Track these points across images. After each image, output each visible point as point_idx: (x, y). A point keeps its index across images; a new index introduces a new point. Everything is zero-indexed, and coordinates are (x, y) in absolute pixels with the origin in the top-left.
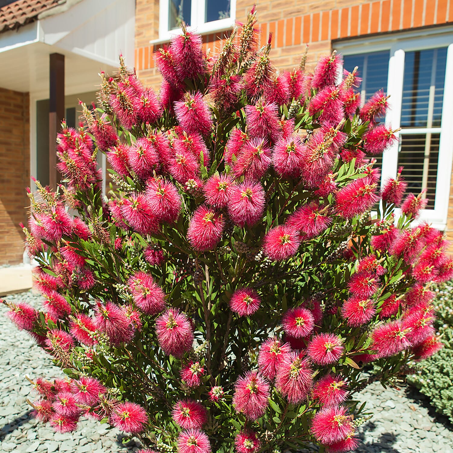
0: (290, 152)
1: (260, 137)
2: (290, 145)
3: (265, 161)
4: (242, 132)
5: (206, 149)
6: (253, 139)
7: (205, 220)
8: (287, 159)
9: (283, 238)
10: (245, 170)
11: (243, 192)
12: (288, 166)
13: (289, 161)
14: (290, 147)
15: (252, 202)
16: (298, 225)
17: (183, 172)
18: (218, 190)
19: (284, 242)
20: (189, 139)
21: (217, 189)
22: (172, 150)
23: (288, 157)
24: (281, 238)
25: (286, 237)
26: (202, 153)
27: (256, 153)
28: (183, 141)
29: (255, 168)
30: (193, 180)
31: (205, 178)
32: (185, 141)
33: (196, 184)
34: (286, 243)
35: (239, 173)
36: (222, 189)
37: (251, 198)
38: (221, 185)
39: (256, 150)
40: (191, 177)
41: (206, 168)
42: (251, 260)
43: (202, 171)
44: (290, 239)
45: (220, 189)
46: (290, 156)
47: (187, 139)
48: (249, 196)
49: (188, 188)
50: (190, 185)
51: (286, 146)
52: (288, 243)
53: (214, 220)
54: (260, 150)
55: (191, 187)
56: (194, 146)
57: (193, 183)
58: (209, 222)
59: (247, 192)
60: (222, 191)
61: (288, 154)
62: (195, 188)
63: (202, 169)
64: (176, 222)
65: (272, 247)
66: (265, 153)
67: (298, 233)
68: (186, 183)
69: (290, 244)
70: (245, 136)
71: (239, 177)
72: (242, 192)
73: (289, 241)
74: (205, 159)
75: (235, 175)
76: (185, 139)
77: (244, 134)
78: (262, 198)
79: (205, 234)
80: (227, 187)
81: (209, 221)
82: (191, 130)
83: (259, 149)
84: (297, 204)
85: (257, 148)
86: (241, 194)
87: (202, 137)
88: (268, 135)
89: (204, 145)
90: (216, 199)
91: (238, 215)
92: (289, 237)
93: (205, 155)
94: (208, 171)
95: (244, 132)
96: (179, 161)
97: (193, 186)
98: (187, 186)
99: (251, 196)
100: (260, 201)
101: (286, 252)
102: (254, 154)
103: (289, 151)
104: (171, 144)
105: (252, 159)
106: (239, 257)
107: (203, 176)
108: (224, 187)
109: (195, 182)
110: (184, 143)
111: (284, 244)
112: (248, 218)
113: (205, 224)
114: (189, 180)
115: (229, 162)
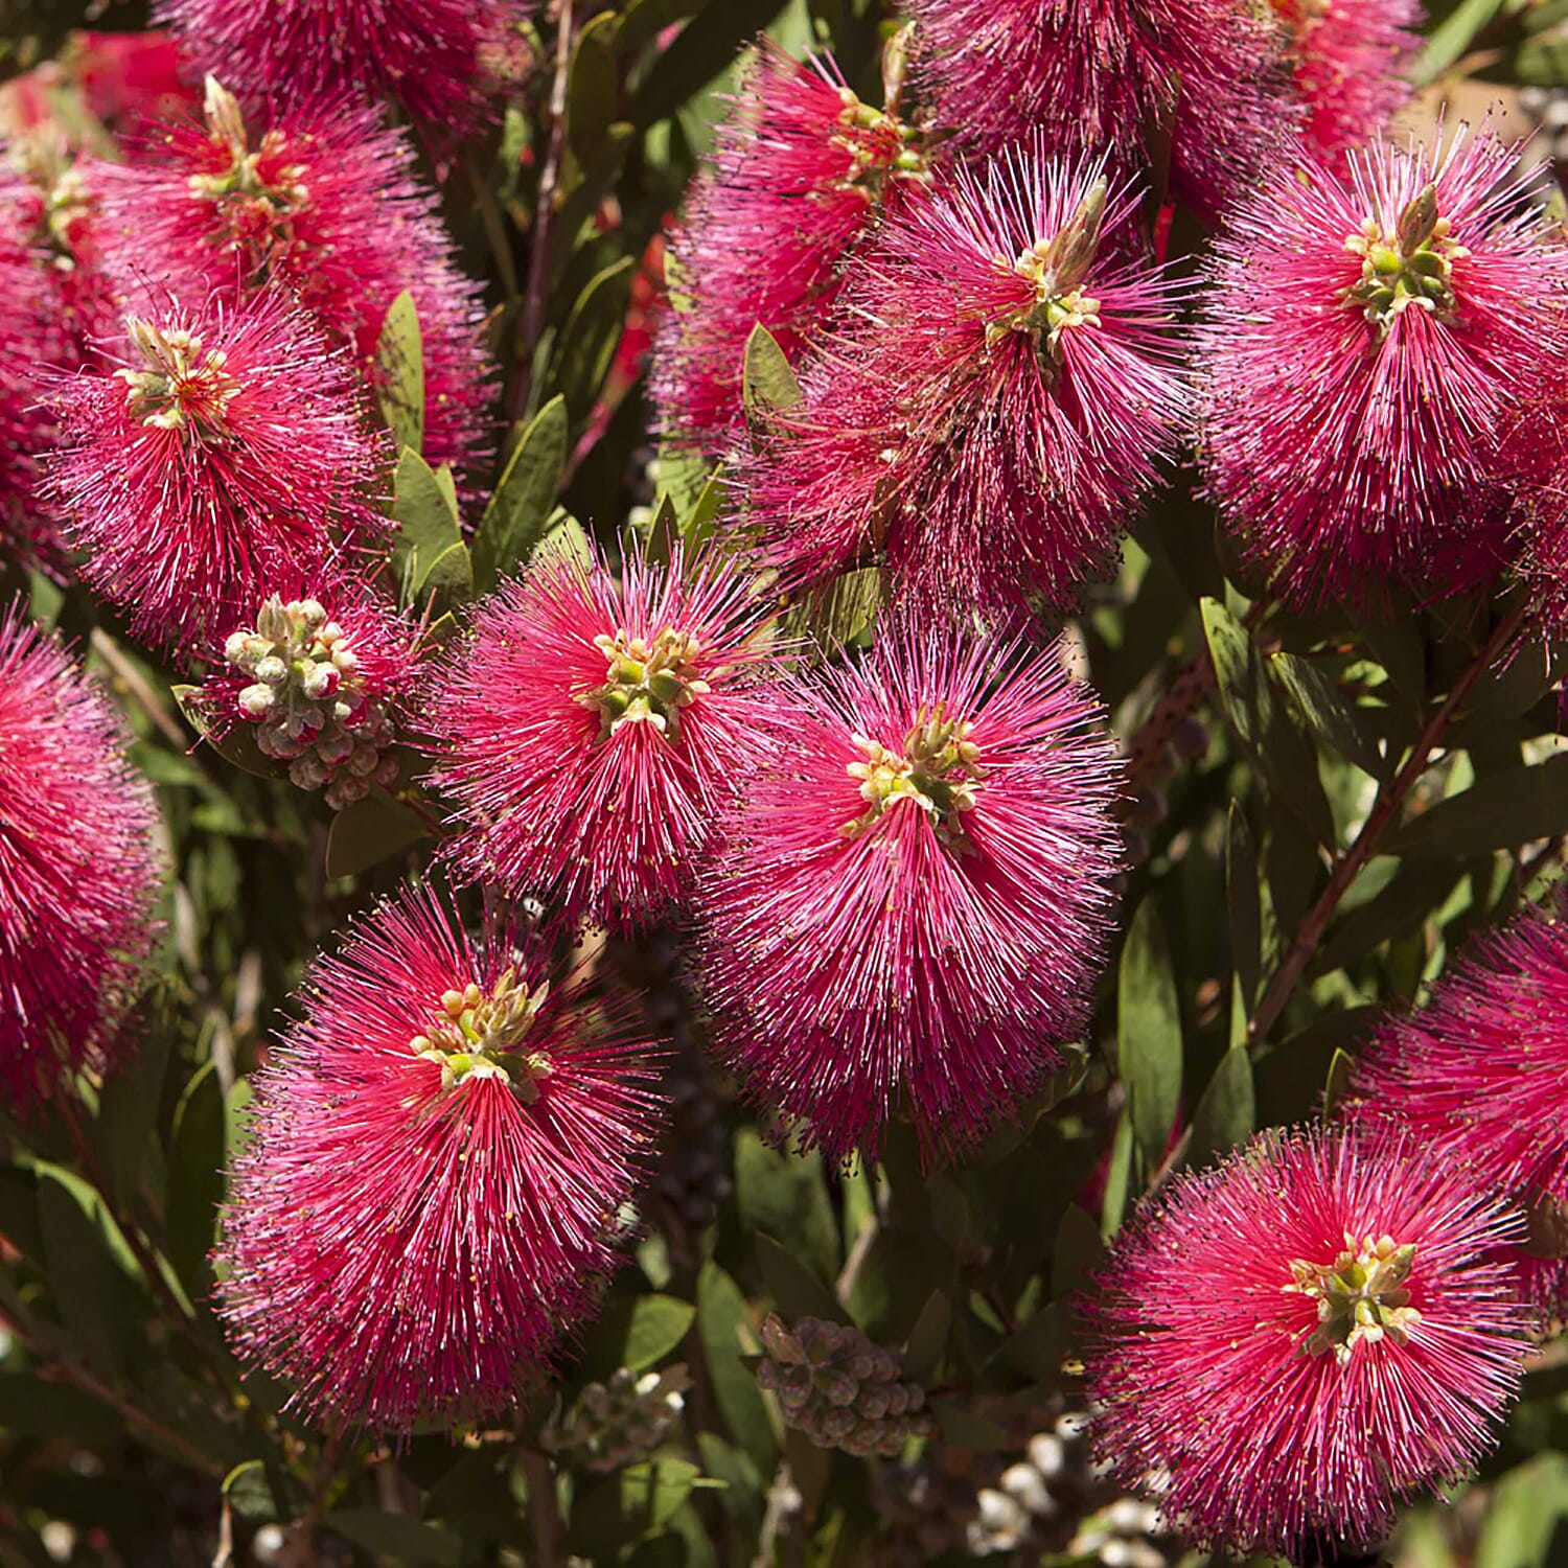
0: (1400, 304)
1: (1054, 148)
2: (1391, 232)
3: (1114, 407)
4: (846, 94)
5: (439, 274)
6: (979, 170)
7: (434, 1070)
8: (1358, 384)
9: (1336, 1281)
10: (893, 511)
11: (873, 746)
12: (1370, 464)
13: (1380, 411)
14: (1393, 257)
15: (980, 868)
16: (1492, 1127)
17: (200, 522)
18: (592, 721)
19: (1343, 1324)
20: (269, 171)
21: (579, 712)
22: (68, 289)
23: (1370, 363)
24: (1303, 1278)
25: (1370, 1270)
26: (403, 320)
27: (1019, 321)
28: (201, 185)
29: (1008, 478)
30: (312, 607)
31: (445, 596)
32: (218, 184)
33: (349, 658)
34: (1374, 1334)
35: (827, 535)
36: (638, 711)
37: (967, 818)
38: (622, 663)
39: (1020, 291)
40: (288, 571)
41: (445, 479)
42: (933, 1540)
43: (409, 511)
44: (1409, 1288)
45: (618, 710)
46: (1392, 349)
47: (247, 164)
48: (939, 794)
49: (256, 697)
50: (271, 666)
51: (1353, 244)
52: (1390, 1332)
53: (537, 1061)
54: (1063, 287)
55: (288, 686)
56: (317, 242)
57: (308, 638)
58: (480, 1087)
59: (925, 756)
60: (640, 731)
61: (1374, 329)
62: (329, 693)
63: (404, 491)
64: (87, 1085)
65: (1210, 1381)
66: (1113, 322)
67: (1501, 1221)
68: (235, 643)
69: (1413, 1349)
70: (884, 145)
71: (827, 585)
72: (862, 756)
73: (1406, 1319)
74: (434, 381)
75: (775, 558)
76: (218, 161)
77: (875, 118)
78: (1091, 816)
79: (432, 1233)
80: (700, 686)
81: (485, 1070)
82: (287, 66)
83: (1045, 281)
84: (1461, 898)
85: (1021, 264)
86: (855, 769)
87: (404, 154)
88: (1146, 128)
89: (431, 233)
90: (569, 824)
91: (820, 1012)
92: (1404, 1265)
93: (433, 340)
94: (472, 512)
95: (877, 102)
96: (157, 402)
97: (316, 676)
98: (243, 678)
99: (966, 791)
100: (1063, 850)
101: (1378, 1439)
102: (992, 331)
103: (1385, 303)
104: (60, 222)
105: (977, 383)
106: (786, 1498)
107: (418, 567)
108: (664, 696)
109: (333, 628)
110: (209, 208)
111: (1344, 1355)
112: (923, 1045)
113: (429, 1116)
114: (273, 603)
115: (704, 419)
